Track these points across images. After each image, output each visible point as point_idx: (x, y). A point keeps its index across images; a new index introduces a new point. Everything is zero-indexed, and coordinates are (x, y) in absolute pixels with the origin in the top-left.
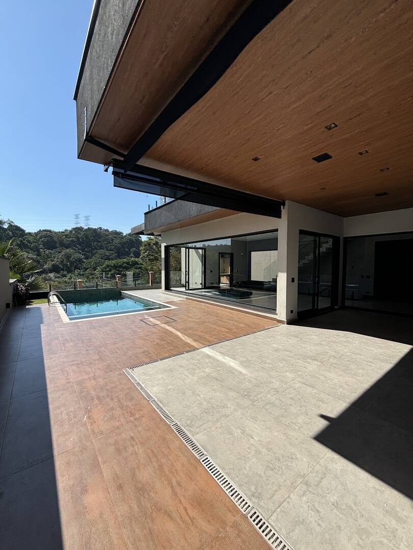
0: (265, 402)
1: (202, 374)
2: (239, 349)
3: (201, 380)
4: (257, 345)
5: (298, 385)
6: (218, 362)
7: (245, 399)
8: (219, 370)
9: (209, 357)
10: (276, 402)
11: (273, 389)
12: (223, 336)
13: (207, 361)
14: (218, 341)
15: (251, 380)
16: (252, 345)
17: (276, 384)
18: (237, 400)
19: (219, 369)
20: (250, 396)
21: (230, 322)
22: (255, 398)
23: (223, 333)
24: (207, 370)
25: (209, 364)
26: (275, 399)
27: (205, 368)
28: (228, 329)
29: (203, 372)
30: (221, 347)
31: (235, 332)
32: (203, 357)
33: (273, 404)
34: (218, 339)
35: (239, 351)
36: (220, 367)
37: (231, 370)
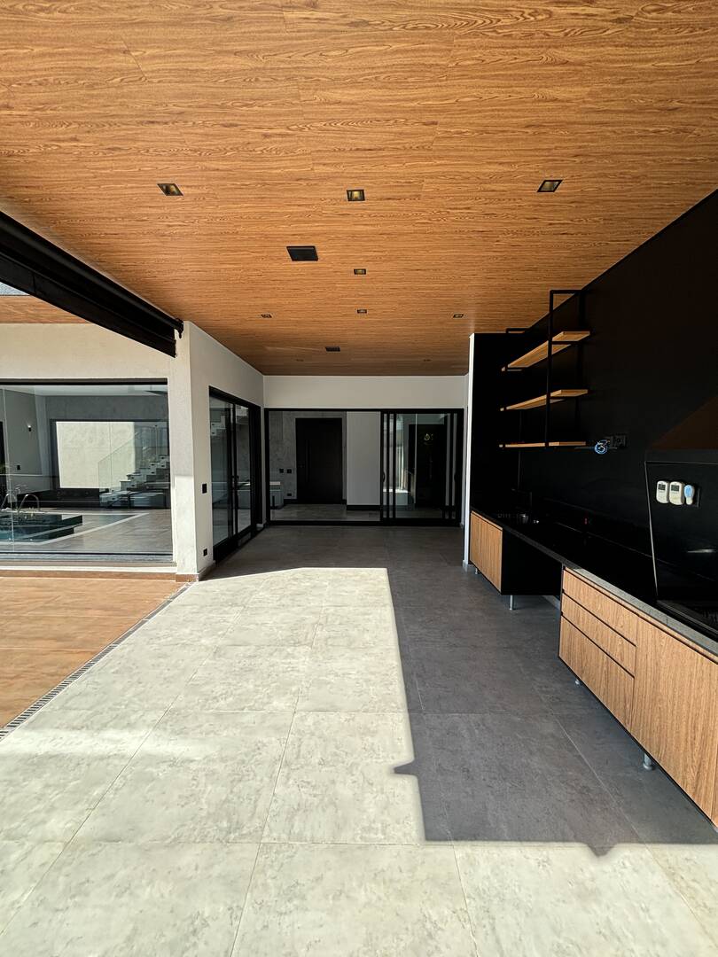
0: (284, 816)
1: (42, 855)
2: (124, 690)
3: (55, 884)
4: (165, 656)
5: (310, 721)
6: (84, 767)
7: (236, 847)
8: (101, 798)
9: (35, 764)
10: (304, 797)
11: (275, 762)
12: (52, 670)
13: (36, 785)
14: (43, 693)
15: (214, 772)
16: (153, 661)
17: (274, 746)
18: (217, 870)
19: (97, 792)
20: (239, 826)
21: (52, 613)
22: (257, 822)
23: (49, 658)
24: (57, 825)
25: (53, 796)
26: (295, 788)
27: (44, 822)
28: (57, 639)
29: (43, 841)
30: (64, 708)
31: (85, 641)
32: (11, 782)
33: (301, 809)
34: (42, 685)
35: (128, 695)
36: (97, 784)
37: (142, 771)
